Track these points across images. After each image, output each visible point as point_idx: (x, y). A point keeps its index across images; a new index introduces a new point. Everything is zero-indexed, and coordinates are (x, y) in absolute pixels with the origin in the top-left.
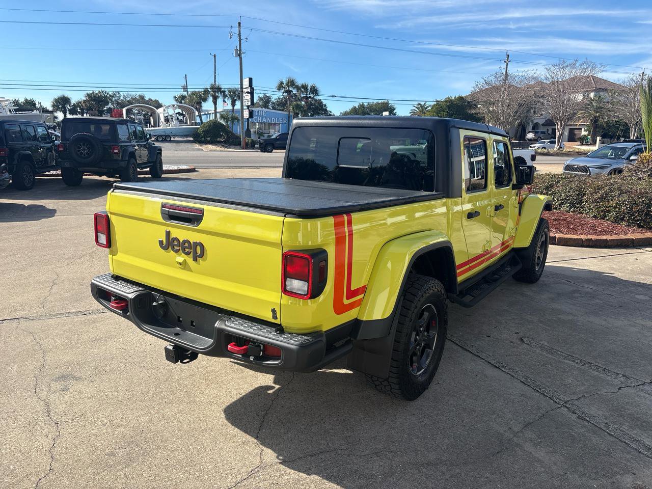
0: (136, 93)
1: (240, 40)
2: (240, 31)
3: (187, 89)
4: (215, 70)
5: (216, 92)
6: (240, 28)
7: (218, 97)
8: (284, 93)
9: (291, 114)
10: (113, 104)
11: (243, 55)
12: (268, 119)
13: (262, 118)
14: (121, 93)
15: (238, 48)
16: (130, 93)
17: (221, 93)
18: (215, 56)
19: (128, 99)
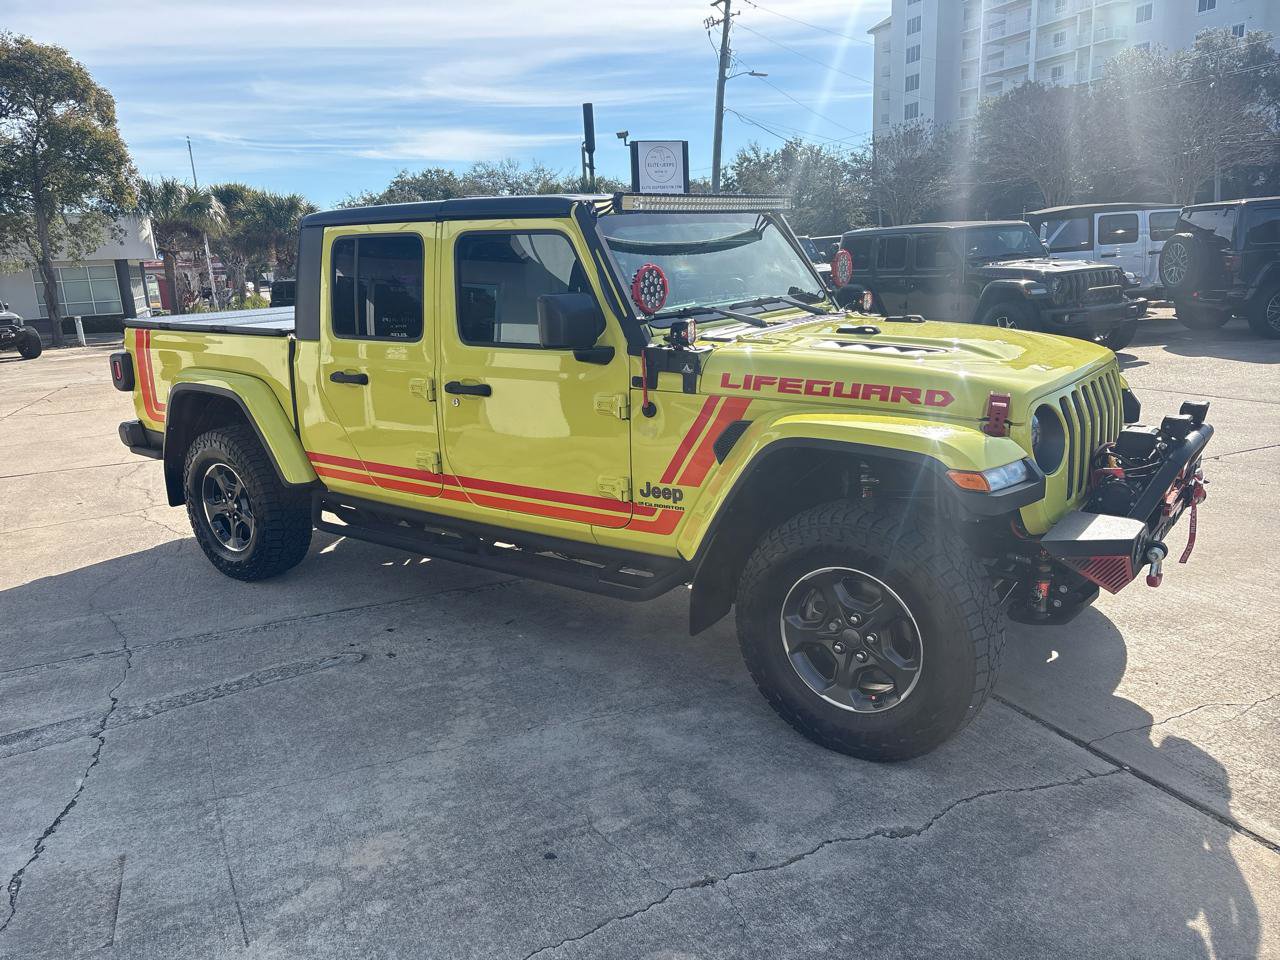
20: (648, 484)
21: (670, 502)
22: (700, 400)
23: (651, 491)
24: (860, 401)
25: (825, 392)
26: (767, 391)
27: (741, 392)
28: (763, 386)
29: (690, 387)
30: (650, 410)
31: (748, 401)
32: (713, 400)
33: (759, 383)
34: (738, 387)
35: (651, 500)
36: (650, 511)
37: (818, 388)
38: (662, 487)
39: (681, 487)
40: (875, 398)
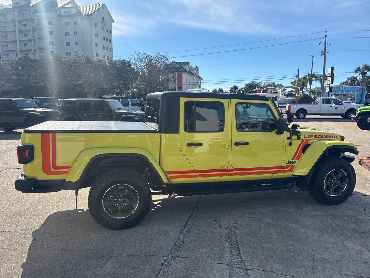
0: (270, 82)
1: (325, 45)
2: (325, 40)
3: (298, 76)
4: (312, 65)
5: (312, 77)
6: (326, 38)
7: (313, 80)
8: (359, 74)
9: (364, 87)
10: (258, 88)
11: (326, 54)
12: (347, 91)
13: (342, 91)
14: (263, 82)
15: (324, 50)
16: (267, 81)
17: (315, 78)
18: (313, 57)
19: (266, 85)
20: (289, 161)
21: (293, 164)
22: (300, 141)
23: (289, 162)
24: (326, 139)
25: (321, 137)
26: (312, 138)
27: (308, 138)
28: (311, 137)
29: (299, 138)
30: (290, 144)
31: (309, 140)
32: (303, 140)
33: (311, 136)
34: (307, 137)
35: (289, 165)
36: (288, 167)
37: (320, 137)
38: (291, 161)
39: (295, 160)
40: (328, 138)
